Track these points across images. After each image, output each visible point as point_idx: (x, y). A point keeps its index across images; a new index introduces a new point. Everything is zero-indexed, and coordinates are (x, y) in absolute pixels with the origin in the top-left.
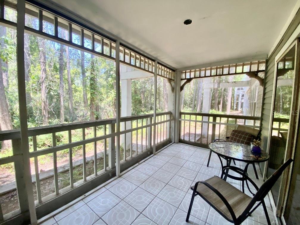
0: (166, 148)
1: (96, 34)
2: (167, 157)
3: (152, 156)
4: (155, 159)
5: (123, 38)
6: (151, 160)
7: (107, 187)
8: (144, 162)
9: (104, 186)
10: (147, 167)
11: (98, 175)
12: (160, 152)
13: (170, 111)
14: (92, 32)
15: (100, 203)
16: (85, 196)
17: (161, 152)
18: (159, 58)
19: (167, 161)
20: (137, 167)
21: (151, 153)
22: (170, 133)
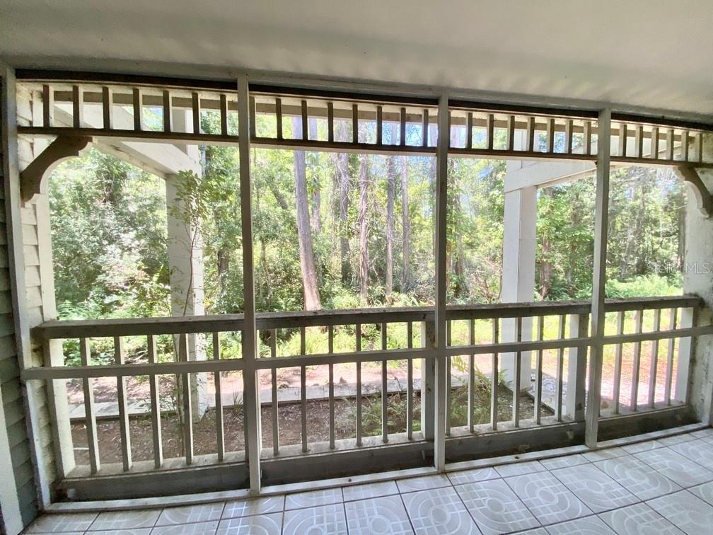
0: (656, 439)
1: (384, 104)
2: (647, 481)
3: (579, 453)
4: (590, 469)
5: (459, 84)
6: (567, 464)
7: (403, 486)
8: (538, 460)
9: (396, 480)
10: (542, 485)
11: (389, 443)
12: (620, 446)
13: (696, 295)
14: (375, 103)
15: (370, 520)
16: (350, 480)
17: (625, 448)
18: (614, 99)
19: (642, 495)
20: (505, 467)
21: (579, 439)
22: (691, 382)
